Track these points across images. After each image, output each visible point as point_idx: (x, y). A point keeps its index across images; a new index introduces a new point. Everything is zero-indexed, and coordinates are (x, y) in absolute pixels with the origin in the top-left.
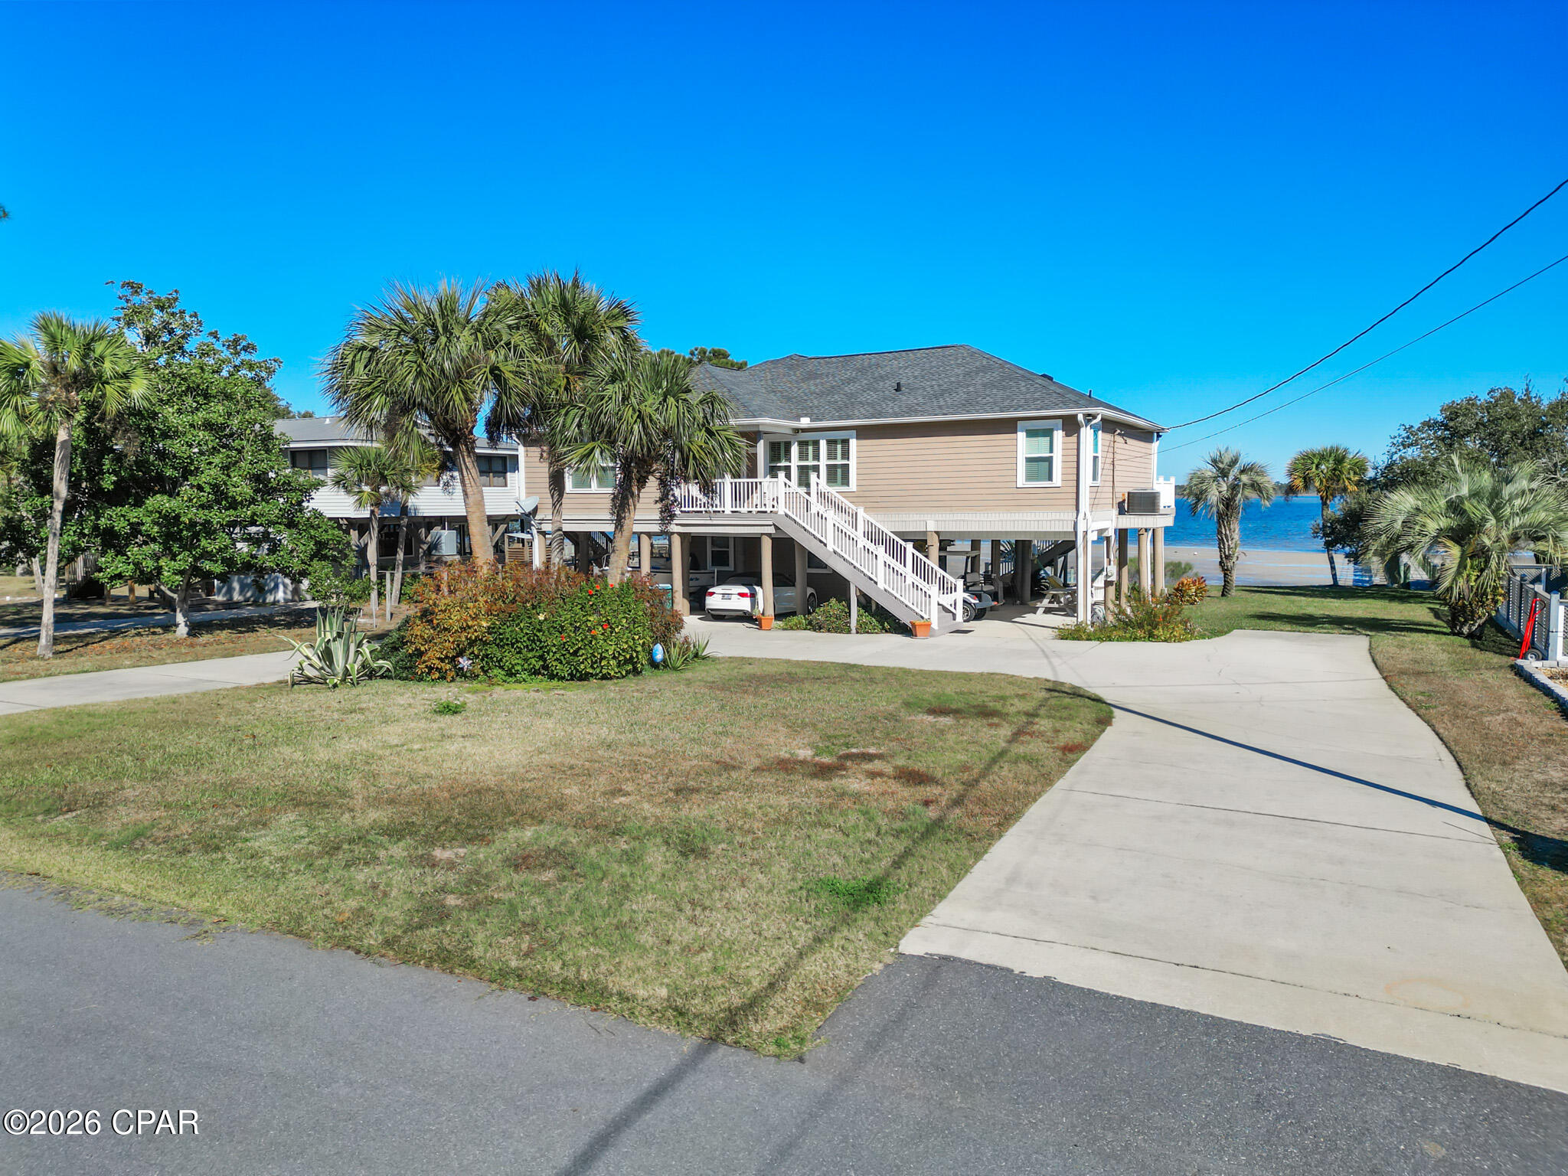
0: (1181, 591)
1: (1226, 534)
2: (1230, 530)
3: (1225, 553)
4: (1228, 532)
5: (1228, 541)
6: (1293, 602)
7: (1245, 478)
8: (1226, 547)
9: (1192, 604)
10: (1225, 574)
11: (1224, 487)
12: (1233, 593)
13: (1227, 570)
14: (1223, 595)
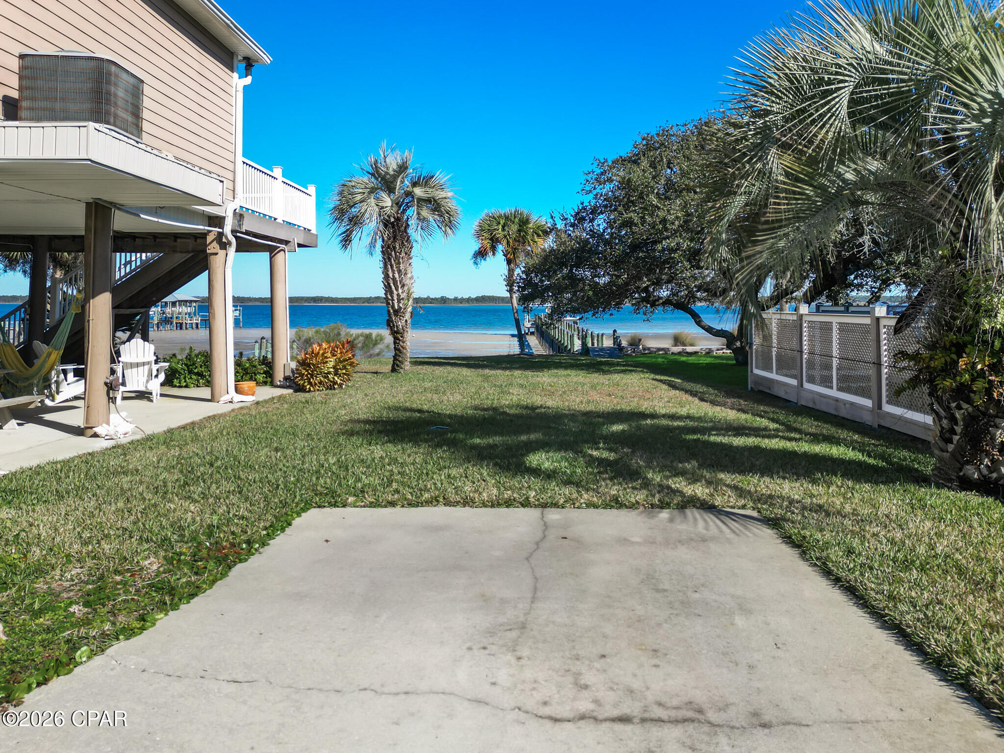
0: (309, 365)
1: (394, 279)
2: (399, 271)
3: (393, 307)
4: (397, 275)
5: (397, 289)
6: (486, 378)
7: (418, 192)
8: (395, 297)
9: (331, 388)
10: (396, 338)
11: (387, 202)
12: (407, 366)
13: (397, 332)
14: (393, 370)
